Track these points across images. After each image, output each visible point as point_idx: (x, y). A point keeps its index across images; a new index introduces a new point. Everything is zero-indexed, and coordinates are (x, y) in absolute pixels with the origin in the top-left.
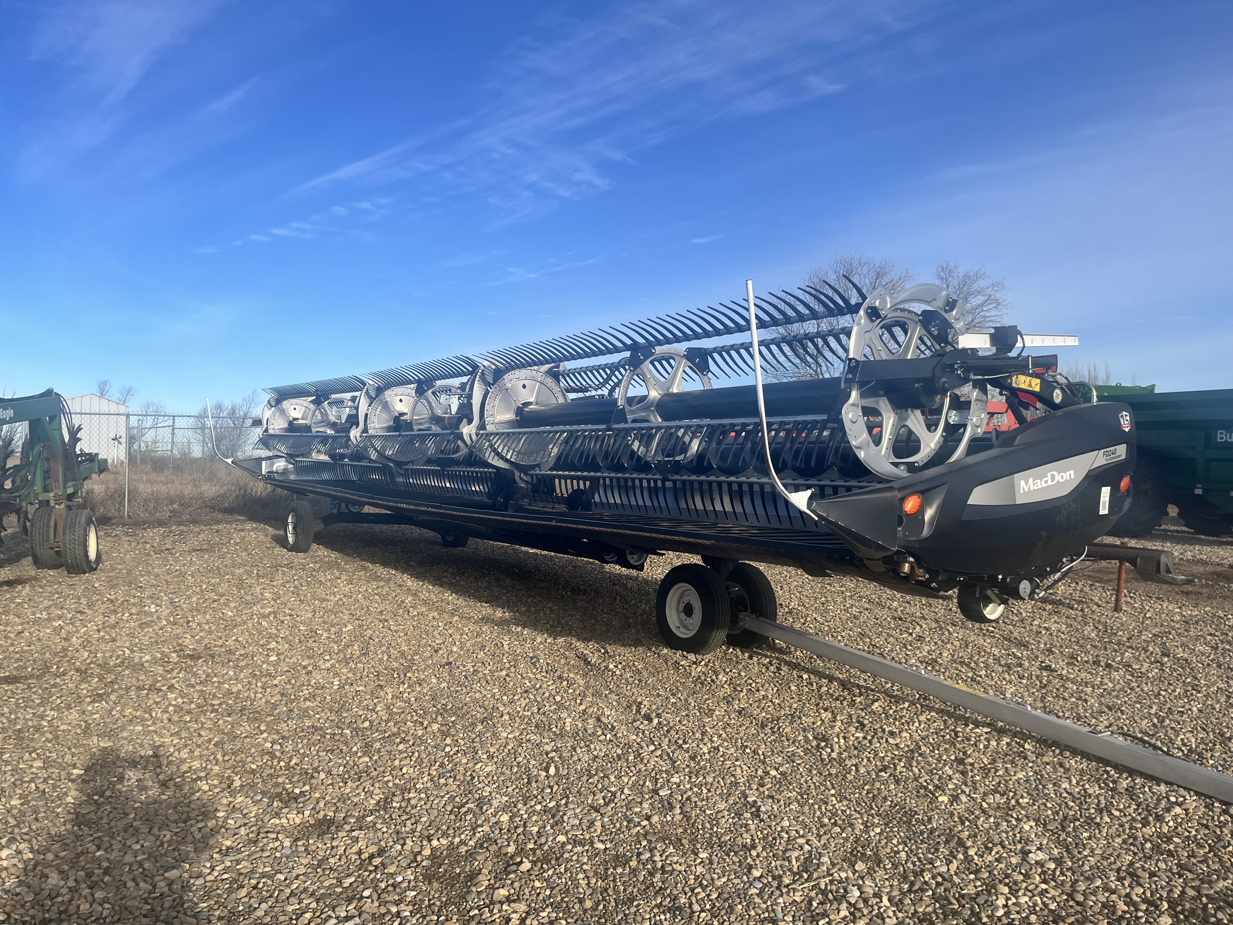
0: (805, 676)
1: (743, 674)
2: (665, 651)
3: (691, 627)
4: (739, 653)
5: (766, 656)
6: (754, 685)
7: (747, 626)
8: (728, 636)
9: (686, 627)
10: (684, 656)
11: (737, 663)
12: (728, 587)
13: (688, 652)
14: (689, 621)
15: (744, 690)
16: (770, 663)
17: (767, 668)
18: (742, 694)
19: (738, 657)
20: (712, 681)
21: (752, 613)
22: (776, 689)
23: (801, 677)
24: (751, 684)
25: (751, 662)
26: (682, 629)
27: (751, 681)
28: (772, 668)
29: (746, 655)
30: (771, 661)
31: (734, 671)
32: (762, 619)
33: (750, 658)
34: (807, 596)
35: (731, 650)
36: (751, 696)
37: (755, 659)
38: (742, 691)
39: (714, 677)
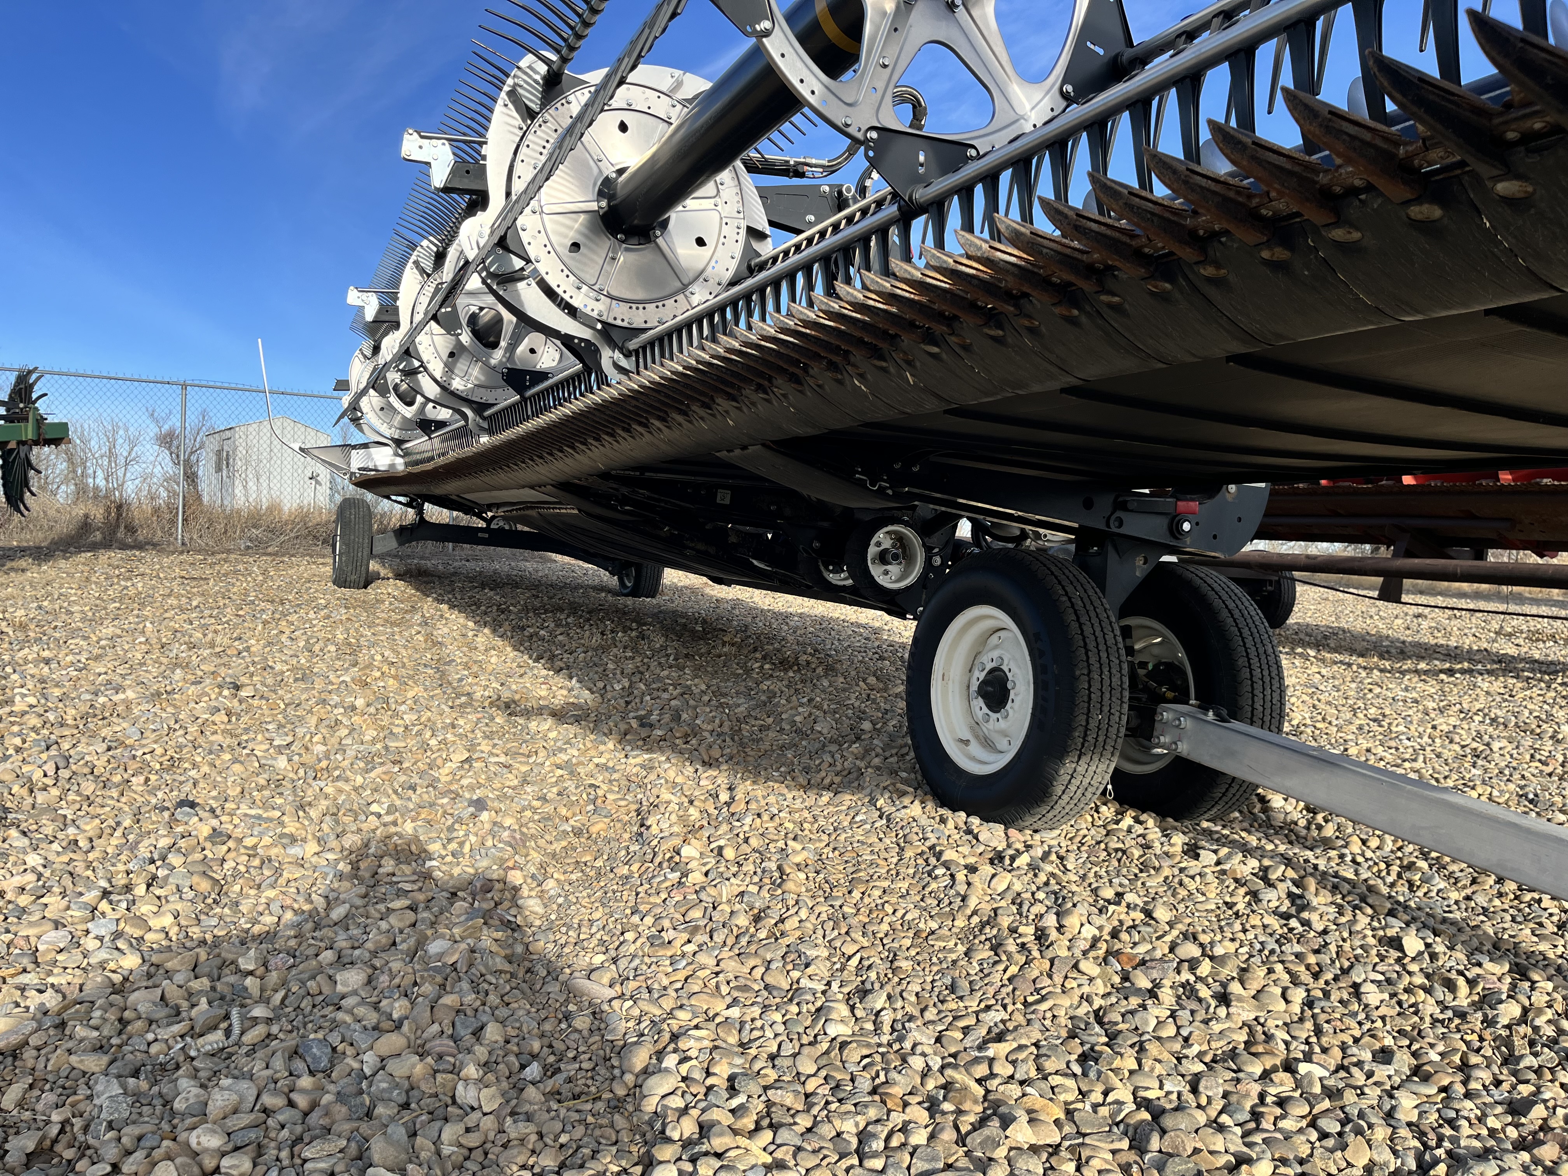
0: (1413, 944)
1: (1162, 914)
2: (916, 809)
3: (1002, 744)
4: (1155, 834)
5: (1247, 851)
6: (1205, 968)
7: (1183, 748)
8: (1118, 777)
9: (988, 744)
10: (969, 832)
11: (1144, 867)
12: (1127, 632)
13: (986, 819)
14: (996, 723)
15: (1167, 995)
16: (1264, 874)
17: (1254, 895)
18: (1156, 1012)
19: (1147, 846)
20: (1041, 935)
21: (1204, 707)
22: (1298, 995)
23: (1396, 943)
24: (1193, 964)
25: (1194, 866)
26: (975, 748)
27: (1191, 950)
28: (1273, 898)
29: (1179, 840)
30: (1265, 870)
31: (1130, 897)
32: (1236, 724)
33: (1192, 851)
34: (1329, 703)
35: (1128, 821)
36: (1197, 1031)
37: (1207, 857)
38: (1152, 993)
39: (1051, 921)
